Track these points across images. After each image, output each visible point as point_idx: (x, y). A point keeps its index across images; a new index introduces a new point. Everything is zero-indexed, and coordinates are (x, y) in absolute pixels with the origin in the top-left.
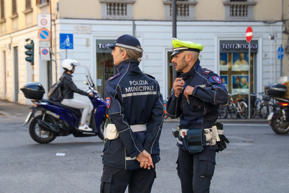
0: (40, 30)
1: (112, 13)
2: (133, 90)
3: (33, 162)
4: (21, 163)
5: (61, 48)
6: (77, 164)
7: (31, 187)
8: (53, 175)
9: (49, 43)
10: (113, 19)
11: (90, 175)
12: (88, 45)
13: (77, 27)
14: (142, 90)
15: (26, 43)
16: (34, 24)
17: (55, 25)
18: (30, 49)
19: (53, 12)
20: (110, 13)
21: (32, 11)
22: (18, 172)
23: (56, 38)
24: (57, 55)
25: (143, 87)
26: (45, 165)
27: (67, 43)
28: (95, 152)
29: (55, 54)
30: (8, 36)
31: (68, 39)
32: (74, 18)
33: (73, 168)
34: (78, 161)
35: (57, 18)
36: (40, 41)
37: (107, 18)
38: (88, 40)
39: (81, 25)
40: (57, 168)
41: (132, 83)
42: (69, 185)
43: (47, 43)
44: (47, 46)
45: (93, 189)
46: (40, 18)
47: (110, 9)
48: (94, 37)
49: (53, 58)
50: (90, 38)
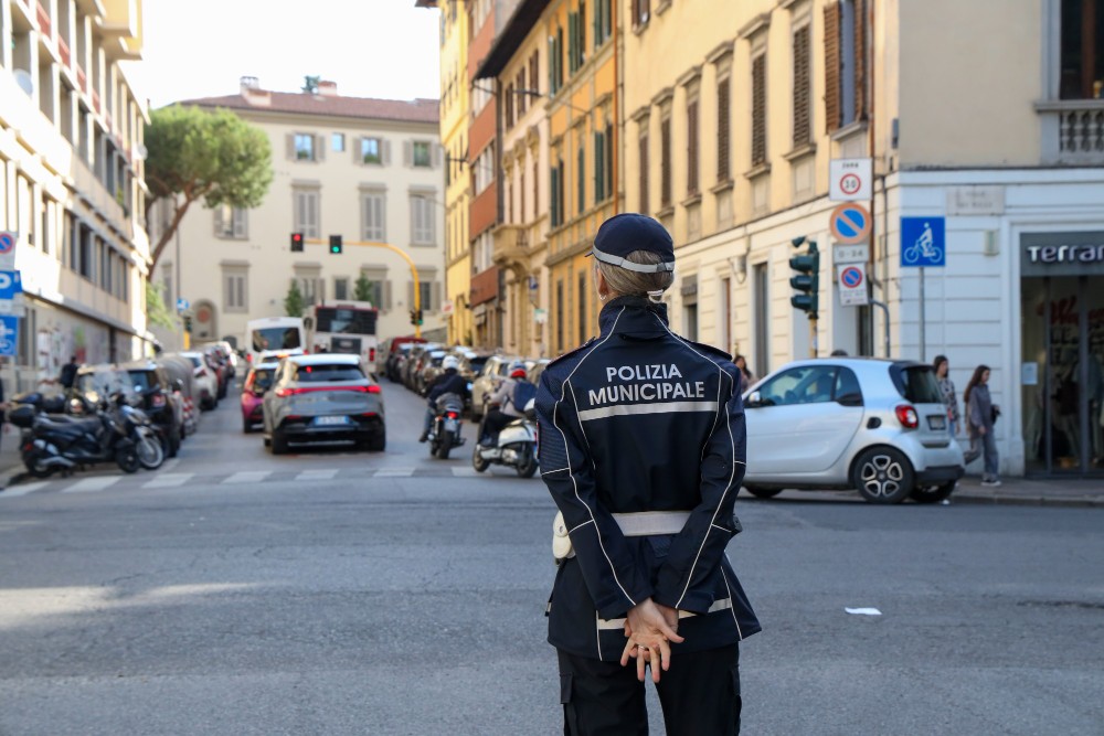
0: (839, 208)
1: (1079, 145)
2: (613, 396)
3: (827, 627)
4: (788, 628)
5: (904, 263)
6: (969, 641)
7: (827, 704)
8: (892, 670)
9: (865, 249)
10: (1081, 162)
11: (1017, 678)
12: (991, 252)
13: (958, 195)
14: (652, 397)
15: (793, 252)
16: (819, 193)
17: (885, 191)
18: (805, 269)
19: (878, 152)
20: (1071, 145)
21: (813, 153)
22: (783, 655)
23: (886, 234)
24: (892, 285)
25: (658, 385)
26: (865, 639)
27: (926, 250)
28: (1029, 602)
29: (883, 284)
30: (739, 232)
31: (928, 234)
32: (949, 165)
33: (957, 652)
34: (974, 630)
35: (891, 168)
36: (835, 245)
37: (1060, 162)
38: (992, 236)
39: (970, 189)
40: (904, 648)
41: (614, 374)
42: (949, 707)
43: (857, 249)
44: (857, 258)
45: (1032, 726)
46: (839, 170)
47: (1071, 132)
48: (1012, 224)
49: (878, 295)
50: (998, 230)
